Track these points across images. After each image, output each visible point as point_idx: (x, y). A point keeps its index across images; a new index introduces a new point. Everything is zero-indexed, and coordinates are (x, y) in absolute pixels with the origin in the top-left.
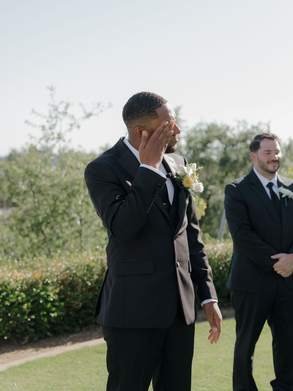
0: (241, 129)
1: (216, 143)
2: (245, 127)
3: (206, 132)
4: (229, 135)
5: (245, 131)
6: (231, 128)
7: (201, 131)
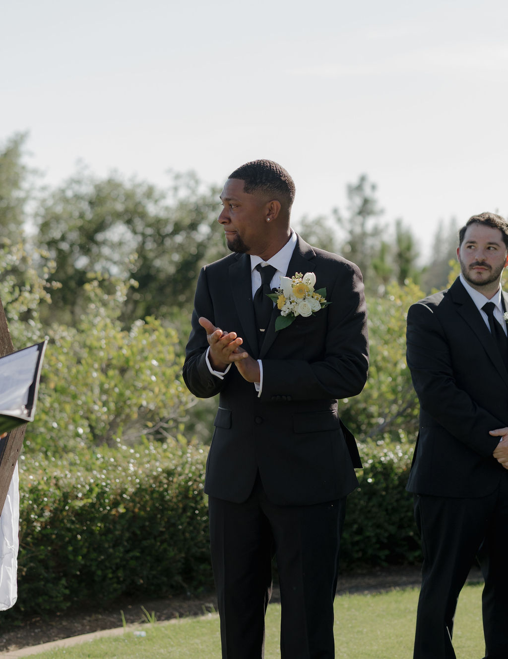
0: (183, 193)
1: (118, 232)
2: (194, 192)
3: (91, 203)
4: (152, 210)
5: (193, 199)
6: (156, 194)
7: (78, 197)
